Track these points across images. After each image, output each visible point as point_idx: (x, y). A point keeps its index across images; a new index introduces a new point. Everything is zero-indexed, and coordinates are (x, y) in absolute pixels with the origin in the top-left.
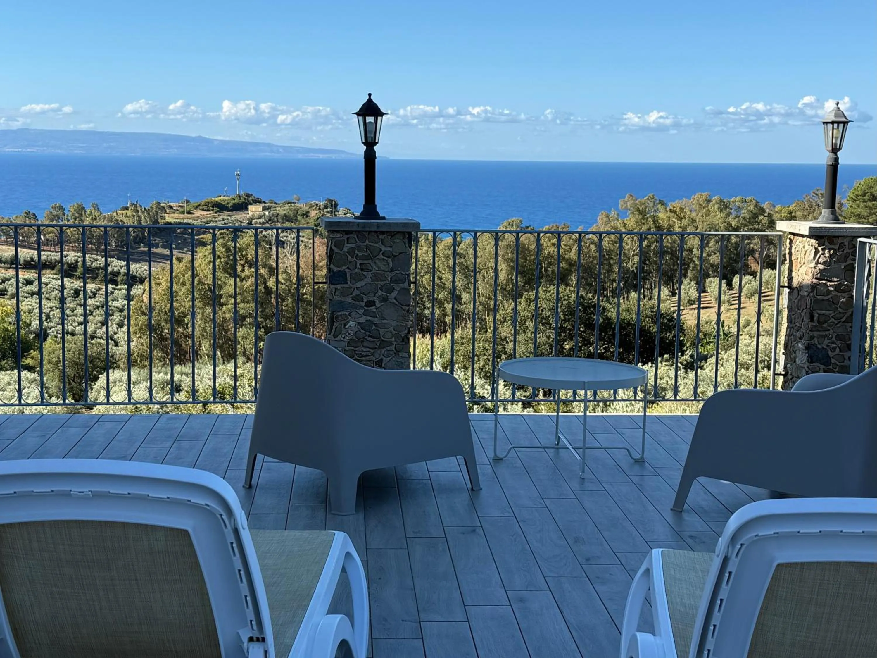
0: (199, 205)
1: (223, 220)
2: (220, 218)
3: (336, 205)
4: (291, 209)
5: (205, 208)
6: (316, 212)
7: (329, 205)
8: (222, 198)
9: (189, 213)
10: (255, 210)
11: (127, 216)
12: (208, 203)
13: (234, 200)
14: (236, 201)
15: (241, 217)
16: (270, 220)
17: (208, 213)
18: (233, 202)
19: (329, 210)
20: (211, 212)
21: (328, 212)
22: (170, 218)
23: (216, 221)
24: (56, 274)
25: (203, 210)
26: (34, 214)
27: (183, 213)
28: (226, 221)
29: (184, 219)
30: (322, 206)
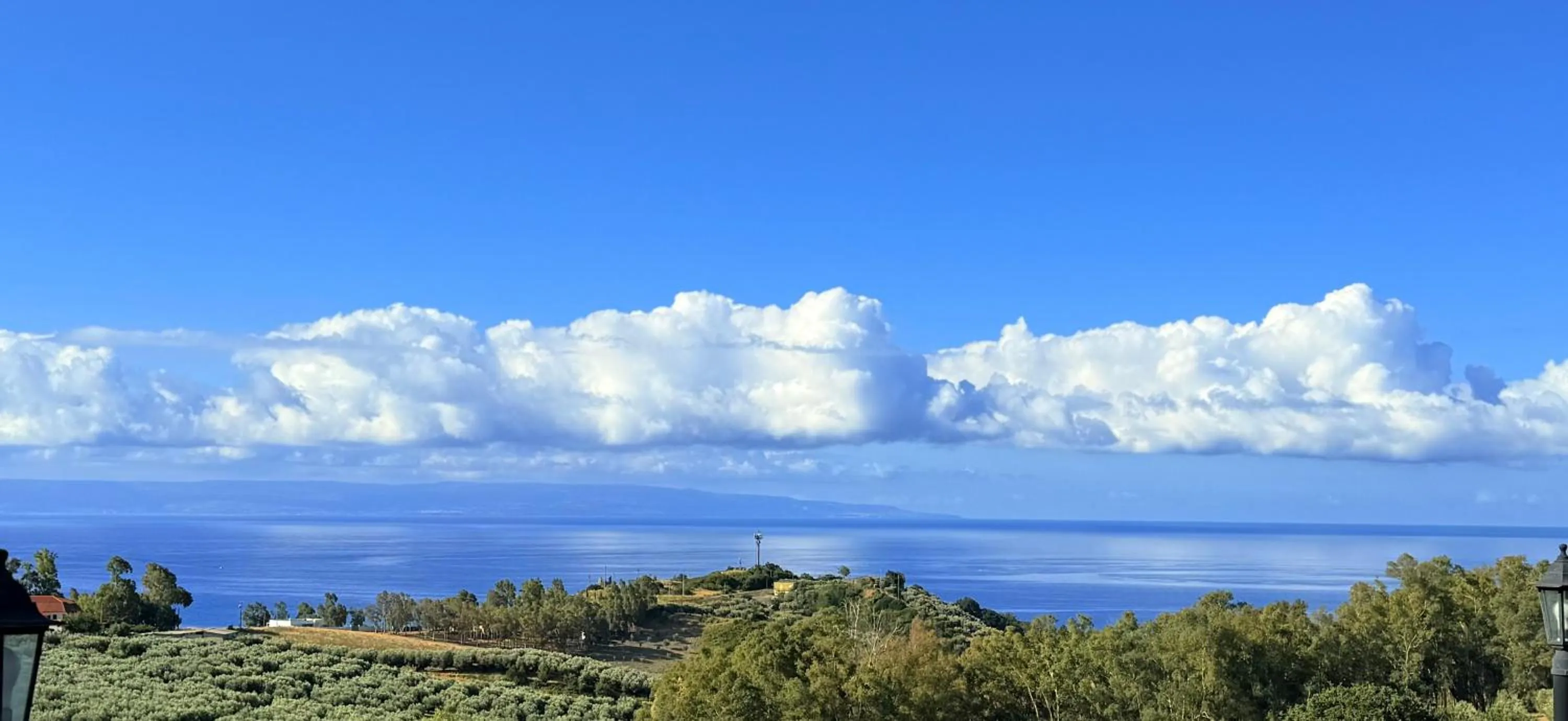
0: (702, 582)
1: (738, 603)
2: (733, 601)
3: (902, 581)
4: (835, 587)
5: (711, 585)
6: (872, 591)
7: (892, 581)
8: (734, 571)
9: (688, 593)
10: (782, 587)
11: (601, 598)
12: (716, 578)
13: (753, 574)
14: (756, 576)
15: (763, 596)
16: (805, 603)
17: (715, 592)
18: (751, 577)
19: (892, 587)
20: (719, 592)
21: (890, 591)
22: (663, 600)
23: (728, 605)
24: (506, 680)
25: (709, 589)
26: (473, 596)
27: (680, 592)
28: (741, 605)
29: (682, 601)
30: (882, 583)
